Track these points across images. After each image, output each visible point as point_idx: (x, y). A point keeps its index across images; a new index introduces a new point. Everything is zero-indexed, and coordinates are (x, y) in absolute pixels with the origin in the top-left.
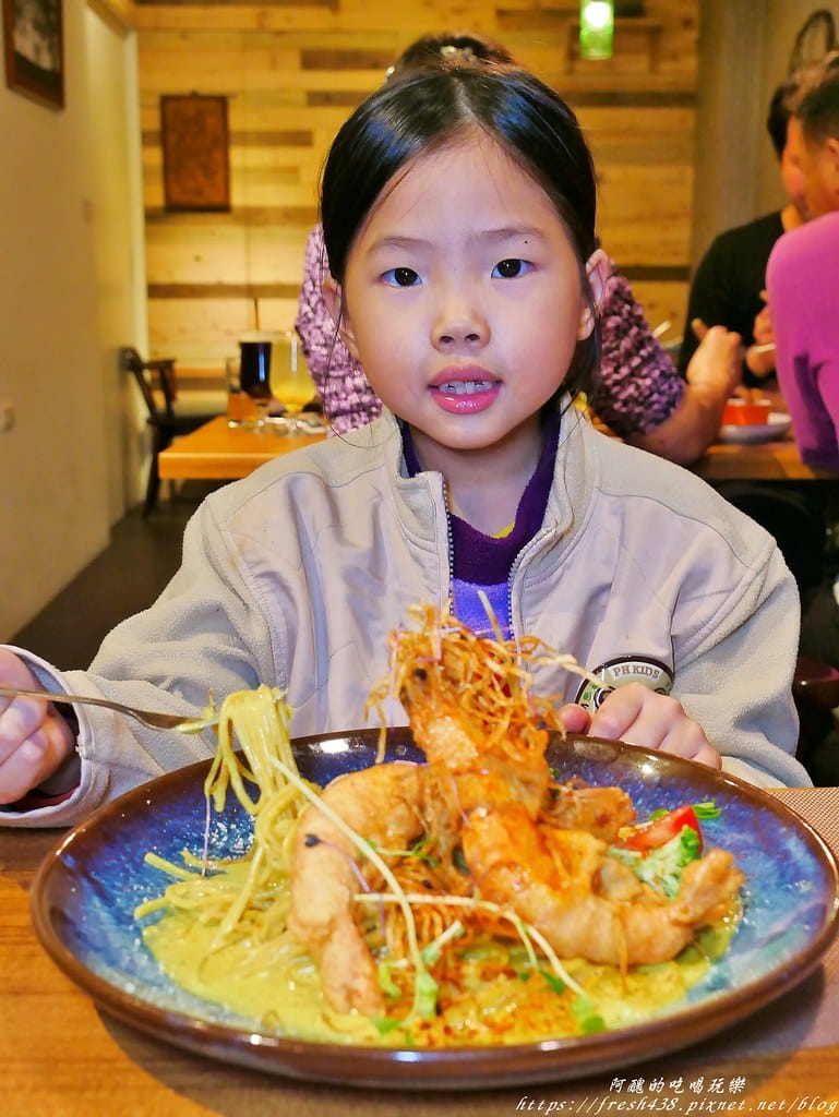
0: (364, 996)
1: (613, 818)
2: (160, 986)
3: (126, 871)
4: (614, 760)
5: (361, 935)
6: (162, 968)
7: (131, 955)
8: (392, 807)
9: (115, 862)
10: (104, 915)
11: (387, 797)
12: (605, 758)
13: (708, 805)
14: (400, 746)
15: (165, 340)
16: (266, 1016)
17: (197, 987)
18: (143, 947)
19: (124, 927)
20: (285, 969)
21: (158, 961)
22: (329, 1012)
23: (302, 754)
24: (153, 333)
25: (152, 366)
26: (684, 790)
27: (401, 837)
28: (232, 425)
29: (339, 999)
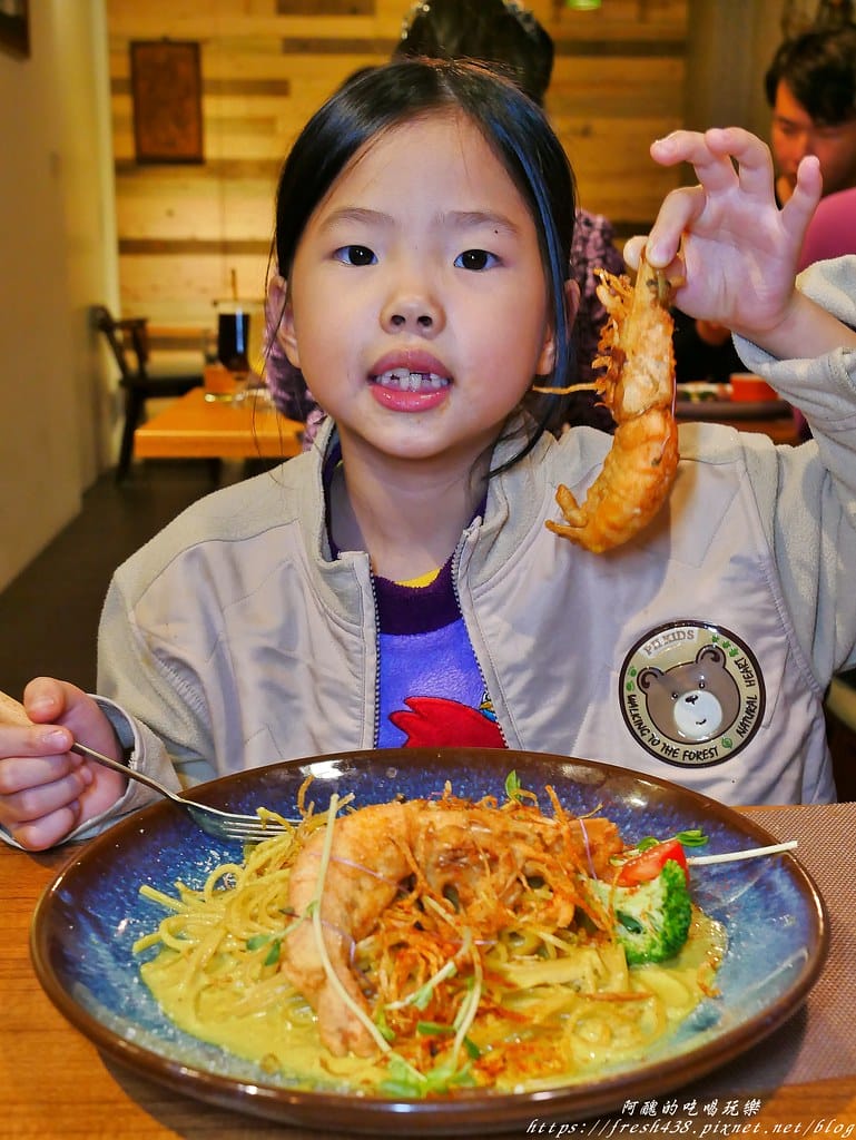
0: (360, 1039)
1: (601, 848)
2: (160, 1027)
3: (121, 904)
4: (602, 783)
5: (355, 979)
6: (161, 1007)
7: (130, 995)
8: (381, 849)
9: (110, 894)
10: (103, 952)
11: (376, 839)
12: (594, 782)
13: (695, 833)
14: (391, 769)
15: (136, 298)
16: (265, 1059)
17: (195, 1026)
18: (142, 984)
19: (121, 964)
20: (280, 1009)
21: (157, 1001)
22: (326, 1055)
23: (293, 777)
24: (125, 292)
25: (125, 325)
26: (672, 816)
27: (391, 878)
28: (210, 398)
29: (336, 1042)
